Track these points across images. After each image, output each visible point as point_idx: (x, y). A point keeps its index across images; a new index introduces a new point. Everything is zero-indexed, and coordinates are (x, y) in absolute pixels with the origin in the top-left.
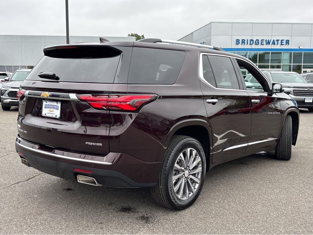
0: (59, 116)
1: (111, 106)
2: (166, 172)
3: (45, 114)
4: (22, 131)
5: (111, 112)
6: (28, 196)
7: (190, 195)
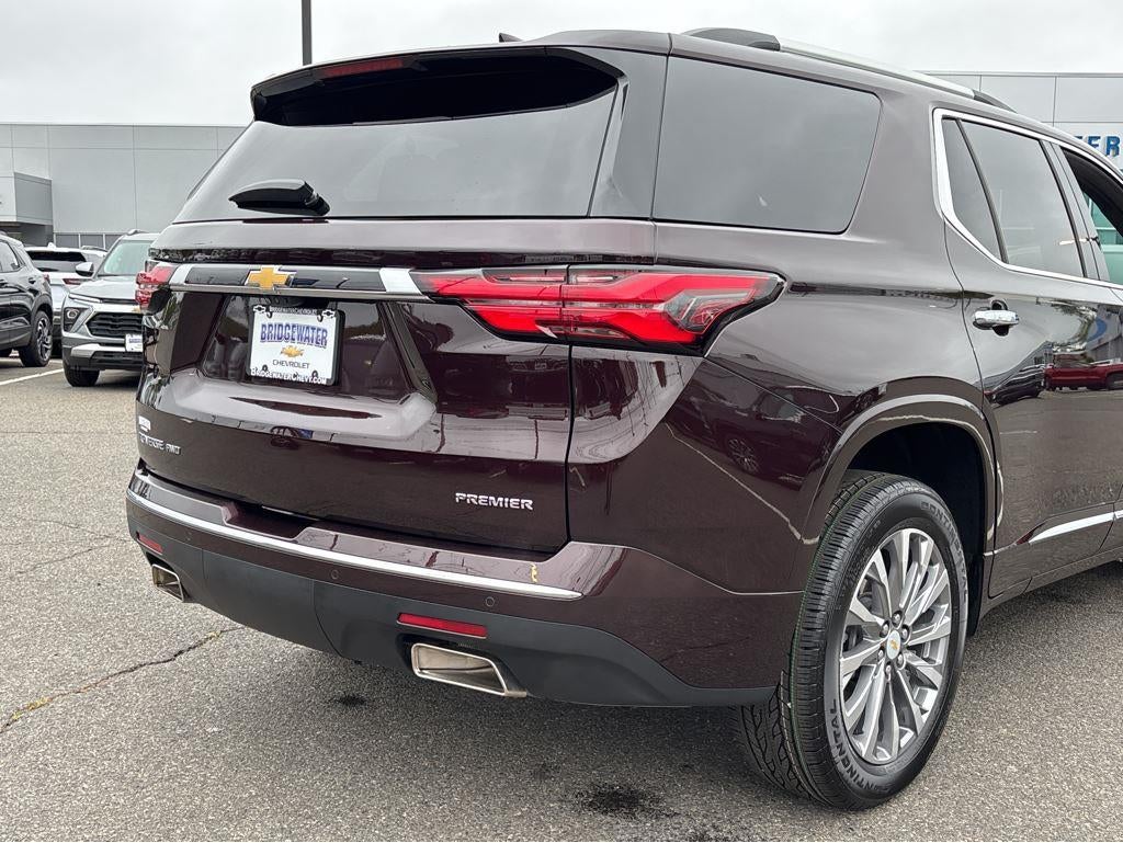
0: (330, 377)
1: (582, 321)
2: (816, 638)
3: (265, 368)
4: (158, 443)
5: (580, 352)
6: (179, 731)
7: (904, 741)
